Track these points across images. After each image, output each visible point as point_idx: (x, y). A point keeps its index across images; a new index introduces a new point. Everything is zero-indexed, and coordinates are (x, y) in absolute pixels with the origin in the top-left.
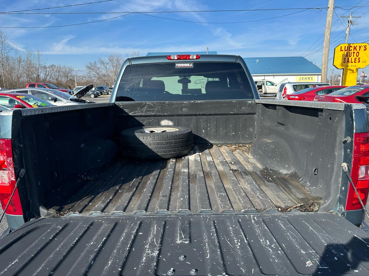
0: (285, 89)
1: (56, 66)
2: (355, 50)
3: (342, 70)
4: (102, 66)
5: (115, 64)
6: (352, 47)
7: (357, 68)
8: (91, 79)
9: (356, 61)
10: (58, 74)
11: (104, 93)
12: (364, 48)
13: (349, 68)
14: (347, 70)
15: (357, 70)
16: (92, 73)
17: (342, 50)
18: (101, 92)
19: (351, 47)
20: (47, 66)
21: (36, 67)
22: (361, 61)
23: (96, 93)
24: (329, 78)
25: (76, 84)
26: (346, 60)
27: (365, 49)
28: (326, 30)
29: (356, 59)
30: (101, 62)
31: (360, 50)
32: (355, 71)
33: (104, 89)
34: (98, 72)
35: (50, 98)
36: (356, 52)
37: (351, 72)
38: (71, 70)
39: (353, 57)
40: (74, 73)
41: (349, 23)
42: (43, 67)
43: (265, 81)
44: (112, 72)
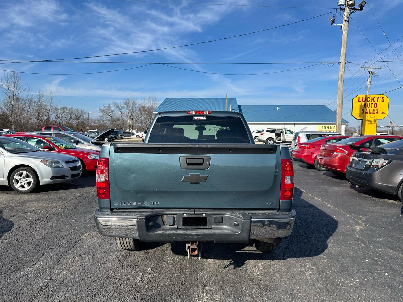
0: (299, 137)
1: (68, 108)
2: (373, 101)
3: (361, 120)
4: (116, 110)
5: (131, 108)
6: (370, 98)
7: (375, 119)
8: (104, 123)
9: (374, 112)
10: (69, 116)
11: (119, 137)
12: (381, 99)
13: (367, 118)
14: (366, 120)
15: (375, 120)
16: (105, 116)
17: (360, 100)
18: (116, 136)
19: (368, 99)
20: (59, 108)
21: (47, 109)
22: (379, 112)
23: (110, 137)
24: (357, 128)
25: (88, 128)
26: (364, 110)
27: (383, 100)
28: (339, 83)
29: (374, 110)
30: (116, 105)
31: (377, 102)
32: (373, 122)
33: (118, 133)
34: (112, 115)
35: (72, 141)
36: (374, 103)
37: (369, 123)
38: (83, 113)
39: (372, 107)
40: (86, 116)
41: (370, 73)
42: (54, 109)
43: (284, 129)
44: (127, 116)
